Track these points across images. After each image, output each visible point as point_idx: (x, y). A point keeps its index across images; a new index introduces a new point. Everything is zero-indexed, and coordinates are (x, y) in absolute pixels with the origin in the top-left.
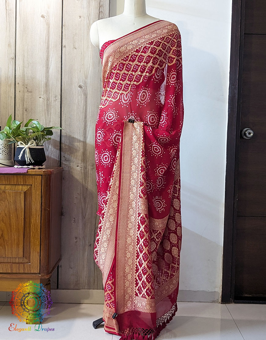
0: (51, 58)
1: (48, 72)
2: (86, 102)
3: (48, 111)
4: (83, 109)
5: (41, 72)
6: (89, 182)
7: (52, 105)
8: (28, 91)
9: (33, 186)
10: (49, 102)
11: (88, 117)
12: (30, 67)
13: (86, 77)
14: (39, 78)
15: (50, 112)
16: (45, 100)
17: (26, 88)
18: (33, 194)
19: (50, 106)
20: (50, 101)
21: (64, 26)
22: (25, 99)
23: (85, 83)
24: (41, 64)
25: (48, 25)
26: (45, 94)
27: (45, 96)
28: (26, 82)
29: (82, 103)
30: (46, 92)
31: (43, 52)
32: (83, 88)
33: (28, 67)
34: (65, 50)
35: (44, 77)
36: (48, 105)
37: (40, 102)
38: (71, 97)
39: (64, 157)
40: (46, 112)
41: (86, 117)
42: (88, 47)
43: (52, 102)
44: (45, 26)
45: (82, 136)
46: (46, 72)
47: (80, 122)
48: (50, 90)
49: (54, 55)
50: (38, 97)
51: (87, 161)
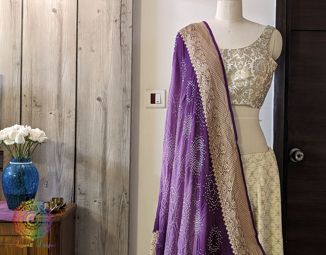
0: (64, 64)
1: (61, 81)
2: (106, 118)
3: (60, 130)
4: (102, 128)
5: (52, 80)
6: (109, 223)
7: (65, 123)
8: (36, 105)
10: (62, 119)
11: (108, 137)
12: (39, 74)
13: (106, 88)
14: (50, 88)
15: (62, 132)
16: (57, 116)
17: (34, 101)
19: (63, 124)
20: (63, 117)
21: (79, 23)
22: (33, 116)
23: (105, 95)
24: (52, 70)
25: (61, 21)
26: (57, 109)
27: (57, 111)
28: (34, 93)
29: (101, 120)
30: (58, 106)
31: (54, 56)
32: (102, 101)
33: (37, 74)
34: (81, 53)
35: (56, 88)
36: (61, 124)
37: (51, 120)
38: (88, 112)
39: (79, 189)
40: (58, 132)
41: (105, 138)
42: (108, 49)
43: (65, 119)
44: (57, 23)
45: (101, 162)
46: (58, 81)
47: (99, 144)
48: (62, 104)
49: (67, 60)
50: (49, 113)
51: (106, 195)
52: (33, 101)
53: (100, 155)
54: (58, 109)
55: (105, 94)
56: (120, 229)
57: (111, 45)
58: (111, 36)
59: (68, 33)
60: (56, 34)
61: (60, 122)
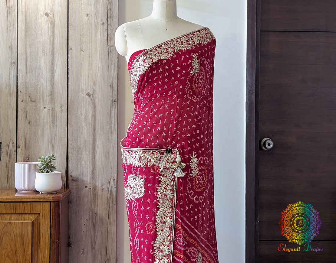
0: (56, 62)
1: (53, 79)
2: (95, 111)
3: (53, 123)
4: (92, 121)
5: (45, 78)
6: (99, 206)
7: (58, 116)
8: (31, 100)
10: (55, 113)
11: (97, 129)
12: (33, 73)
13: (95, 84)
14: (43, 85)
15: (55, 125)
16: (50, 110)
17: (30, 97)
18: (41, 224)
19: (56, 118)
20: (56, 111)
21: (70, 25)
22: (28, 110)
23: (94, 90)
24: (46, 69)
25: (53, 24)
26: (50, 104)
27: (50, 106)
28: (29, 89)
29: (91, 114)
30: (51, 101)
31: (47, 56)
32: (92, 96)
33: (31, 72)
34: (72, 52)
35: (49, 84)
36: (54, 117)
37: (45, 113)
38: (78, 107)
39: (71, 176)
40: (52, 125)
41: (94, 130)
42: (96, 49)
43: (58, 113)
44: (49, 26)
45: (91, 151)
46: (51, 78)
47: (89, 135)
48: (55, 99)
49: (59, 59)
50: (43, 108)
51: (96, 181)
52: (28, 96)
53: (90, 145)
54: (52, 104)
56: (109, 212)
57: (99, 45)
58: (99, 37)
59: (60, 35)
60: (49, 36)
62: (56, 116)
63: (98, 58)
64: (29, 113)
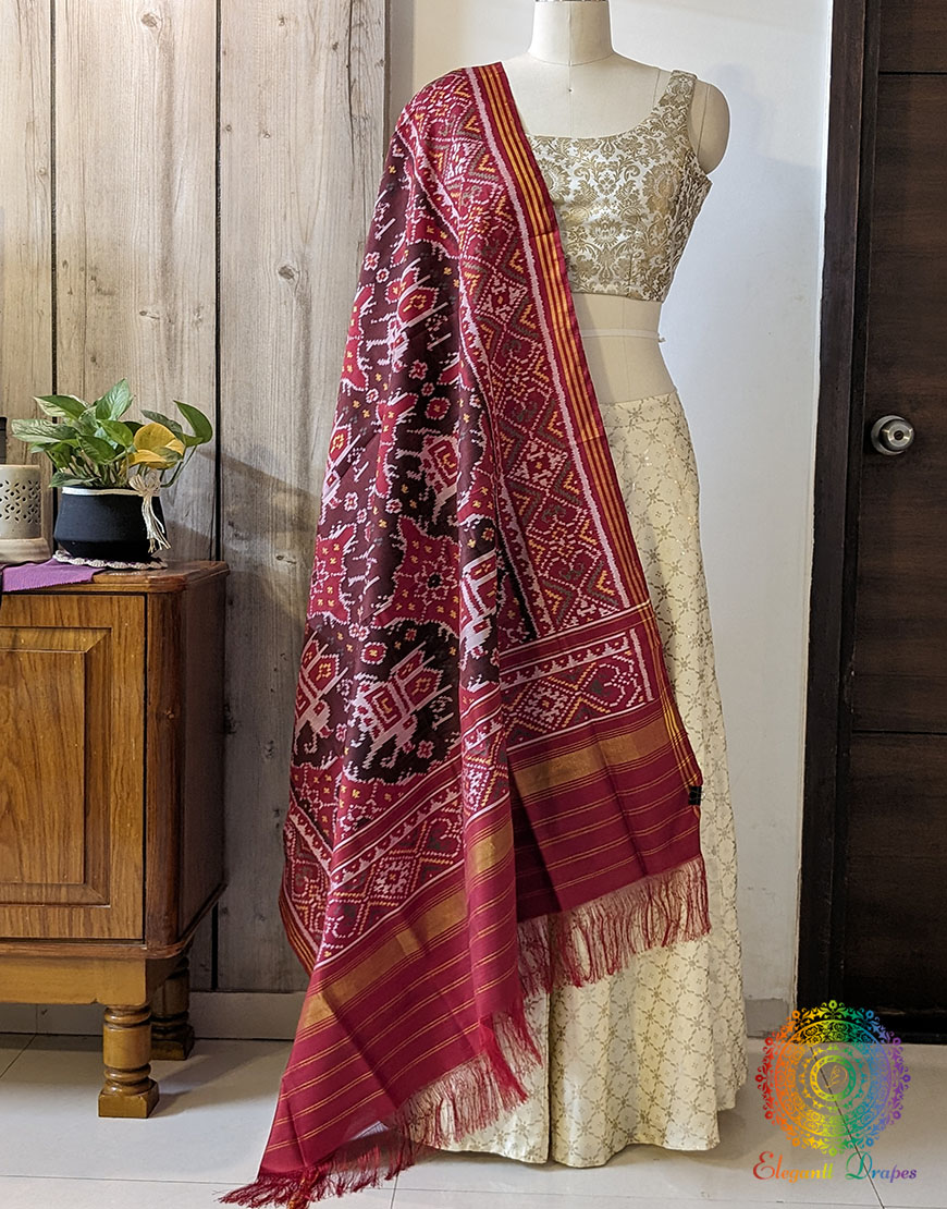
0: (179, 171)
1: (170, 224)
2: (307, 327)
3: (171, 360)
4: (297, 353)
5: (145, 220)
7: (186, 339)
8: (98, 290)
9: (117, 634)
10: (176, 329)
11: (314, 381)
12: (105, 203)
14: (138, 242)
15: (178, 366)
16: (162, 321)
17: (94, 279)
18: (116, 660)
19: (179, 344)
20: (180, 324)
21: (224, 53)
22: (91, 323)
23: (304, 260)
24: (146, 191)
25: (168, 50)
26: (160, 301)
27: (160, 307)
28: (93, 256)
29: (293, 332)
30: (165, 293)
31: (150, 150)
32: (296, 276)
33: (99, 203)
34: (231, 140)
35: (158, 240)
36: (172, 342)
37: (144, 331)
38: (252, 309)
39: (231, 524)
40: (166, 366)
41: (306, 384)
42: (311, 127)
43: (186, 330)
44: (157, 57)
45: (295, 449)
46: (163, 222)
47: (287, 399)
48: (177, 286)
49: (190, 160)
50: (137, 312)
52: (89, 278)
53: (293, 430)
54: (166, 301)
55: (303, 256)
57: (322, 116)
58: (320, 90)
59: (191, 84)
60: (156, 88)
61: (169, 338)
62: (179, 340)
63: (319, 154)
64: (94, 329)
